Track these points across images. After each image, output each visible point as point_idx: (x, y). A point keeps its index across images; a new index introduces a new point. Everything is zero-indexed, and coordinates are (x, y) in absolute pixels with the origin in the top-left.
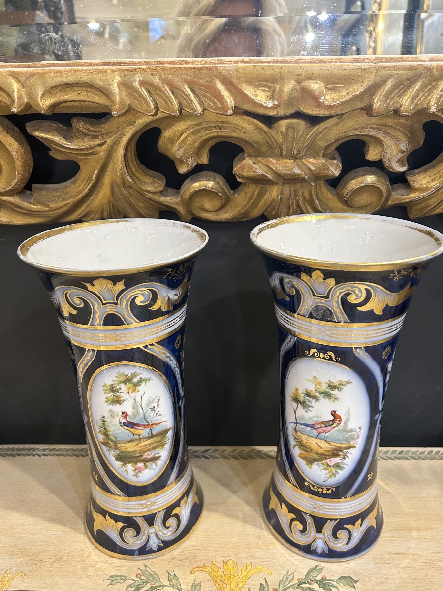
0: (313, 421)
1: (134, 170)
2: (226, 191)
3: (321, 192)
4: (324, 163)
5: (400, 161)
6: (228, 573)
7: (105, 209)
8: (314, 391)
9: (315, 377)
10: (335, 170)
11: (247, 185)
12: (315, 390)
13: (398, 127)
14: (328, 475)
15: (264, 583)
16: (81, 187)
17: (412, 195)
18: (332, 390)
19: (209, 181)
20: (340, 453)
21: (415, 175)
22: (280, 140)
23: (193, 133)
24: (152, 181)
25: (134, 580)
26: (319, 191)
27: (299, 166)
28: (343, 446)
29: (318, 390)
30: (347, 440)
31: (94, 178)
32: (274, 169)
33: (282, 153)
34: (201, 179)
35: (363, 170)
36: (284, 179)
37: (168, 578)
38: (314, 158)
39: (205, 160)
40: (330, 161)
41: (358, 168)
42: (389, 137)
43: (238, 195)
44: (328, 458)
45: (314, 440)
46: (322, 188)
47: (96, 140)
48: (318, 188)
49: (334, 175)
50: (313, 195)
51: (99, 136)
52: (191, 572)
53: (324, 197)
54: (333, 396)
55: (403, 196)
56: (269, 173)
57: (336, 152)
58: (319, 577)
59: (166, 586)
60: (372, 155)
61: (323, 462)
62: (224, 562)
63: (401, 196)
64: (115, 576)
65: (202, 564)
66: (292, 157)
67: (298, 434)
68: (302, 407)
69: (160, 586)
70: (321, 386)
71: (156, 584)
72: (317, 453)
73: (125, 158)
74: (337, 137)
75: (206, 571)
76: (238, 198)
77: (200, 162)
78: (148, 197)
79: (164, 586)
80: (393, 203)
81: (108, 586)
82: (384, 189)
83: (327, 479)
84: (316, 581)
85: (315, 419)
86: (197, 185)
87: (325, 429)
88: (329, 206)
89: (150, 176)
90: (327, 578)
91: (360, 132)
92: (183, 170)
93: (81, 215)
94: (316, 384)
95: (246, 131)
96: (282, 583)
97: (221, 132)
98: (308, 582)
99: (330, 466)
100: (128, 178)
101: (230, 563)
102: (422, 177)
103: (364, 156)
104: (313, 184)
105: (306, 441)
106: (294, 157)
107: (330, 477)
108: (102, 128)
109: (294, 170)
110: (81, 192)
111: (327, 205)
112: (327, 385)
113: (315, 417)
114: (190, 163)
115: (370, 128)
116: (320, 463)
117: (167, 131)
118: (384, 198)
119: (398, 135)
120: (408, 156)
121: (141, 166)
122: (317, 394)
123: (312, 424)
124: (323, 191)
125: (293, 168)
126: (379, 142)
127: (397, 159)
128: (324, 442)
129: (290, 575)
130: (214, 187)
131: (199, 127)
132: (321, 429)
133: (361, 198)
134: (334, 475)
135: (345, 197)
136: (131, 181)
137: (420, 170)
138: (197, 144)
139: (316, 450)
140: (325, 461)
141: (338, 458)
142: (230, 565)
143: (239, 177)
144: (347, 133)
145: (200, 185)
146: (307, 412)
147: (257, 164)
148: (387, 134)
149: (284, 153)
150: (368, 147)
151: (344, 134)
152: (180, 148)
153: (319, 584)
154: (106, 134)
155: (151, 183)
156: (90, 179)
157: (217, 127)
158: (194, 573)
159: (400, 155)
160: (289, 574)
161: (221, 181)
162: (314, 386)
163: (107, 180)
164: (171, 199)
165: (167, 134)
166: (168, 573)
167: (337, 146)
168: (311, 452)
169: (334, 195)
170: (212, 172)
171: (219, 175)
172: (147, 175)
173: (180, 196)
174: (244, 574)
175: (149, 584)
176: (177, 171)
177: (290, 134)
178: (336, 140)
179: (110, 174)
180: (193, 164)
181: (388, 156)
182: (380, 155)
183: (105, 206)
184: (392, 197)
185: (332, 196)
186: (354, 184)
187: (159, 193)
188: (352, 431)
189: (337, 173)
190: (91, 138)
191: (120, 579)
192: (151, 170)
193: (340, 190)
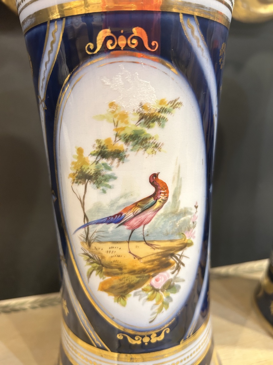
0: (119, 207)
8: (113, 138)
9: (112, 104)
12: (117, 135)
14: (156, 308)
18: (149, 127)
20: (171, 260)
28: (174, 244)
29: (122, 133)
30: (180, 232)
44: (153, 276)
45: (124, 246)
54: (151, 141)
61: (145, 286)
67: (94, 245)
68: (95, 186)
70: (127, 123)
72: (132, 272)
83: (154, 316)
85: (122, 201)
87: (142, 217)
94: (116, 120)
99: (157, 290)
105: (110, 255)
107: (160, 310)
112: (138, 117)
113: (121, 197)
116: (140, 289)
122: (121, 144)
123: (118, 215)
128: (143, 244)
132: (135, 219)
134: (165, 304)
139: (129, 267)
140: (148, 283)
141: (169, 271)
146: (104, 192)
162: (113, 127)
168: (122, 274)
188: (185, 212)
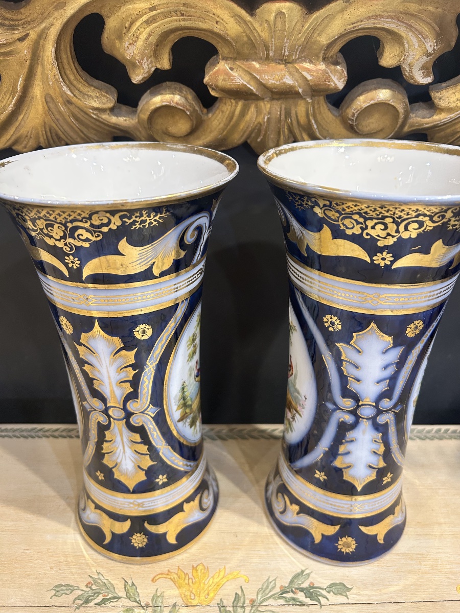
1: (72, 78)
2: (197, 108)
3: (320, 113)
4: (325, 70)
5: (423, 68)
6: (197, 579)
7: (40, 133)
10: (338, 81)
11: (224, 101)
13: (424, 18)
15: (240, 593)
16: (5, 102)
17: (436, 117)
19: (173, 94)
21: (442, 89)
22: (265, 35)
23: (148, 22)
24: (98, 95)
25: (83, 590)
26: (317, 111)
27: (291, 74)
31: (19, 89)
32: (258, 77)
33: (268, 55)
34: (163, 92)
35: (375, 82)
36: (272, 92)
37: (125, 588)
38: (311, 62)
39: (165, 63)
40: (332, 67)
41: (368, 79)
42: (412, 31)
43: (213, 114)
46: (321, 107)
47: (14, 32)
48: (316, 107)
49: (336, 88)
50: (310, 116)
51: (19, 26)
52: (153, 580)
53: (324, 119)
55: (424, 118)
56: (252, 83)
57: (340, 55)
58: (305, 585)
59: (121, 597)
60: (388, 59)
62: (193, 567)
63: (422, 118)
64: (62, 585)
65: (167, 569)
66: (282, 60)
69: (115, 598)
71: (110, 596)
73: (57, 60)
74: (342, 30)
75: (170, 579)
76: (212, 119)
77: (159, 67)
78: (94, 117)
79: (118, 598)
80: (411, 129)
81: (51, 598)
82: (400, 108)
84: (302, 590)
86: (158, 100)
88: (330, 132)
89: (95, 87)
90: (315, 586)
91: (374, 23)
92: (137, 78)
93: (10, 142)
95: (218, 19)
96: (262, 592)
97: (184, 20)
98: (292, 591)
100: (65, 89)
101: (200, 568)
102: (450, 92)
103: (376, 60)
104: (309, 100)
106: (286, 61)
108: (21, 14)
109: (284, 80)
110: (5, 108)
111: (328, 131)
114: (145, 66)
115: (387, 17)
117: (112, 19)
118: (400, 121)
119: (425, 29)
120: (435, 62)
121: (82, 73)
124: (322, 111)
125: (283, 77)
126: (397, 38)
127: (420, 65)
129: (271, 583)
130: (179, 102)
131: (154, 13)
133: (370, 121)
135: (350, 119)
136: (69, 93)
137: (448, 83)
138: (153, 39)
142: (199, 571)
143: (213, 89)
144: (356, 25)
145: (162, 101)
147: (235, 70)
148: (410, 27)
149: (271, 54)
150: (384, 47)
151: (352, 26)
152: (130, 44)
153: (305, 593)
154: (29, 23)
155: (97, 97)
156: (14, 91)
157: (178, 13)
158: (156, 580)
159: (426, 59)
160: (270, 580)
161: (190, 95)
163: (37, 91)
164: (126, 120)
165: (111, 24)
166: (125, 581)
167: (342, 45)
169: (336, 116)
170: (178, 83)
171: (186, 87)
172: (90, 85)
173: (137, 116)
174: (216, 581)
175: (101, 595)
176: (129, 79)
177: (279, 24)
178: (342, 36)
179: (41, 84)
180: (150, 69)
181: (410, 59)
182: (398, 59)
183: (40, 129)
184: (410, 121)
185: (334, 118)
186: (362, 101)
187: (108, 112)
189: (341, 85)
190: (8, 29)
191: (67, 590)
192: (97, 79)
193: (344, 109)
